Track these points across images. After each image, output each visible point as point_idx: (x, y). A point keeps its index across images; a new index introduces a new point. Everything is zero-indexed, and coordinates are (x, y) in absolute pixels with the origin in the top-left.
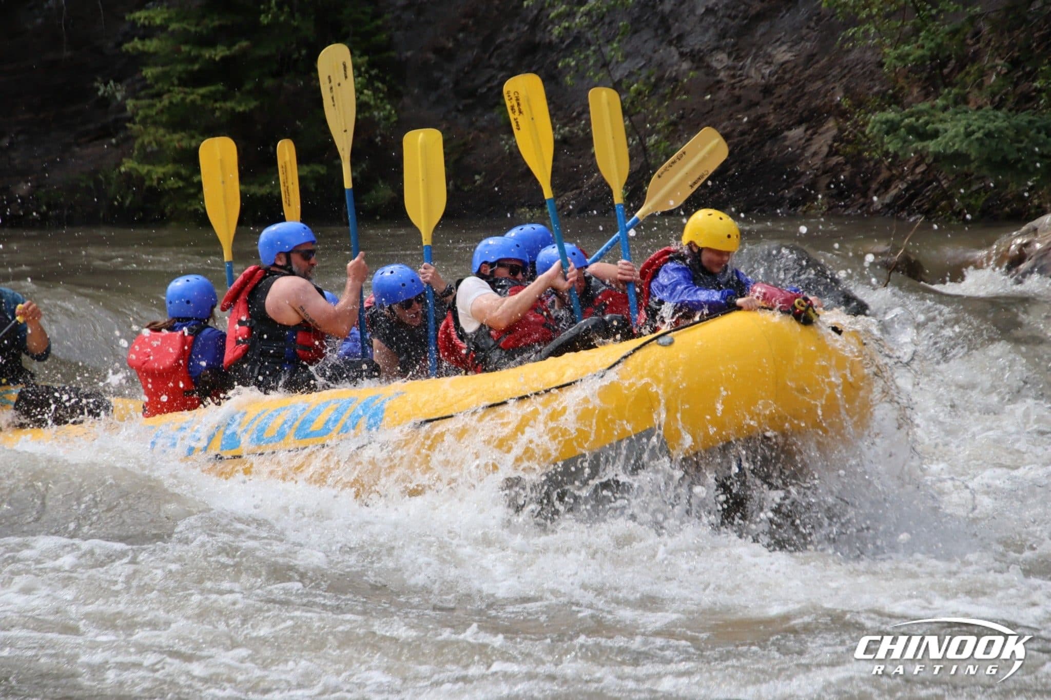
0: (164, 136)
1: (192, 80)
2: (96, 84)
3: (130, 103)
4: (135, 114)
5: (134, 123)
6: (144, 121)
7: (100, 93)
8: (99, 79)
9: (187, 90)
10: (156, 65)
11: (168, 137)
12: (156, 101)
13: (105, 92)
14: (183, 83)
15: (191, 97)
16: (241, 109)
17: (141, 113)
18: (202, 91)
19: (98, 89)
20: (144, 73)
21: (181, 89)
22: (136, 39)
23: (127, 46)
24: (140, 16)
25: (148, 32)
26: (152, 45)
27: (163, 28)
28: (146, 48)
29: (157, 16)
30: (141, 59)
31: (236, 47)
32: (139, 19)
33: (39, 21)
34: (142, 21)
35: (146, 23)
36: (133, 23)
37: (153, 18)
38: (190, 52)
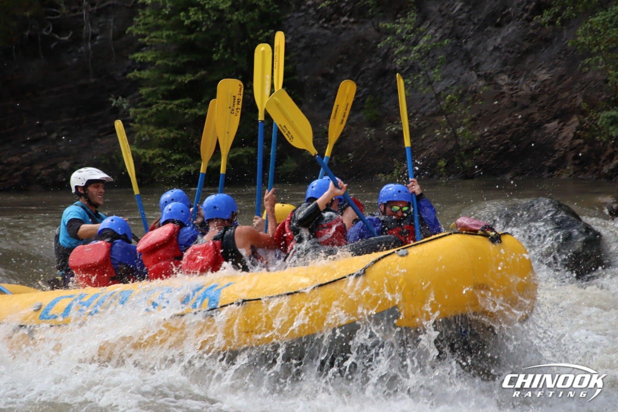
0: (153, 131)
1: (171, 96)
2: (111, 99)
3: (132, 111)
4: (135, 117)
5: (135, 123)
6: (140, 122)
7: (113, 104)
8: (112, 96)
9: (167, 102)
10: (147, 86)
11: (156, 131)
12: (148, 109)
13: (116, 104)
14: (165, 97)
15: (170, 106)
16: (201, 113)
17: (139, 116)
18: (177, 102)
19: (112, 102)
20: (140, 92)
21: (163, 101)
22: (135, 71)
23: (130, 75)
24: (138, 56)
25: (143, 66)
26: (145, 74)
27: (152, 63)
28: (142, 76)
29: (148, 56)
30: (138, 83)
31: (198, 75)
32: (137, 58)
33: (75, 60)
34: (139, 59)
35: (142, 60)
36: (134, 60)
37: (146, 57)
38: (169, 78)
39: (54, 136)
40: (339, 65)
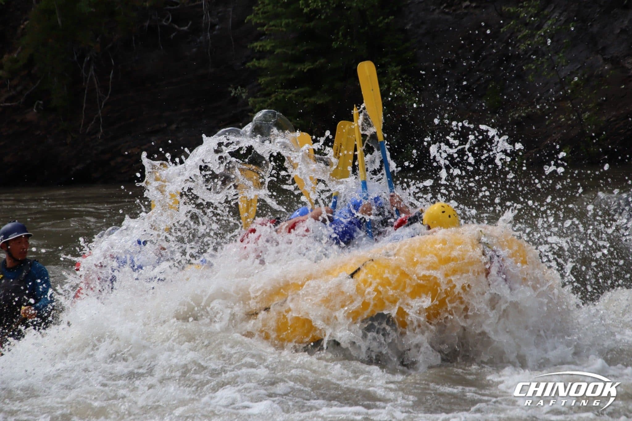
1: (290, 84)
2: (230, 89)
3: (251, 100)
4: (254, 107)
7: (232, 95)
8: (232, 85)
9: (286, 90)
10: (266, 75)
12: (267, 98)
13: (235, 93)
14: (284, 86)
15: (289, 95)
16: (320, 102)
17: (258, 106)
18: (296, 91)
19: (231, 92)
20: (259, 81)
21: (282, 90)
22: (254, 60)
23: (249, 64)
24: (257, 45)
25: (261, 55)
26: (264, 63)
27: (271, 52)
28: (261, 65)
29: (267, 44)
30: (258, 72)
31: (317, 63)
32: (257, 47)
33: (194, 50)
34: (258, 48)
35: (261, 49)
36: (253, 49)
37: (265, 46)
38: (288, 66)
39: (174, 127)
40: (460, 51)
